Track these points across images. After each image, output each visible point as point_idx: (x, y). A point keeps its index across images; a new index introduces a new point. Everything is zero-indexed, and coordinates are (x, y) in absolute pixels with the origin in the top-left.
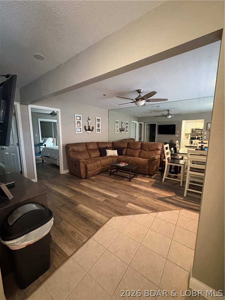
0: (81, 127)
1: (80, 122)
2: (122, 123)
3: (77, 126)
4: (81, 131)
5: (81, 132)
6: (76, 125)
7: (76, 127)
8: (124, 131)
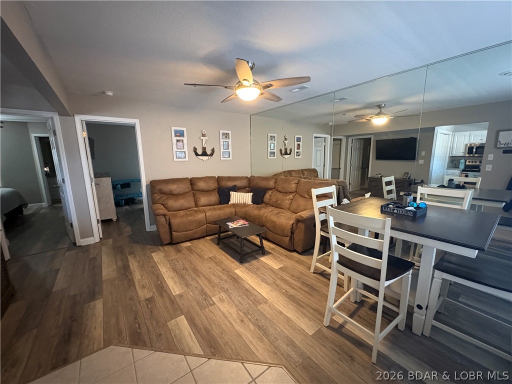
0: (186, 150)
1: (183, 140)
2: (286, 139)
3: (177, 149)
4: (185, 157)
5: (187, 159)
6: (175, 147)
7: (175, 149)
8: (290, 154)
